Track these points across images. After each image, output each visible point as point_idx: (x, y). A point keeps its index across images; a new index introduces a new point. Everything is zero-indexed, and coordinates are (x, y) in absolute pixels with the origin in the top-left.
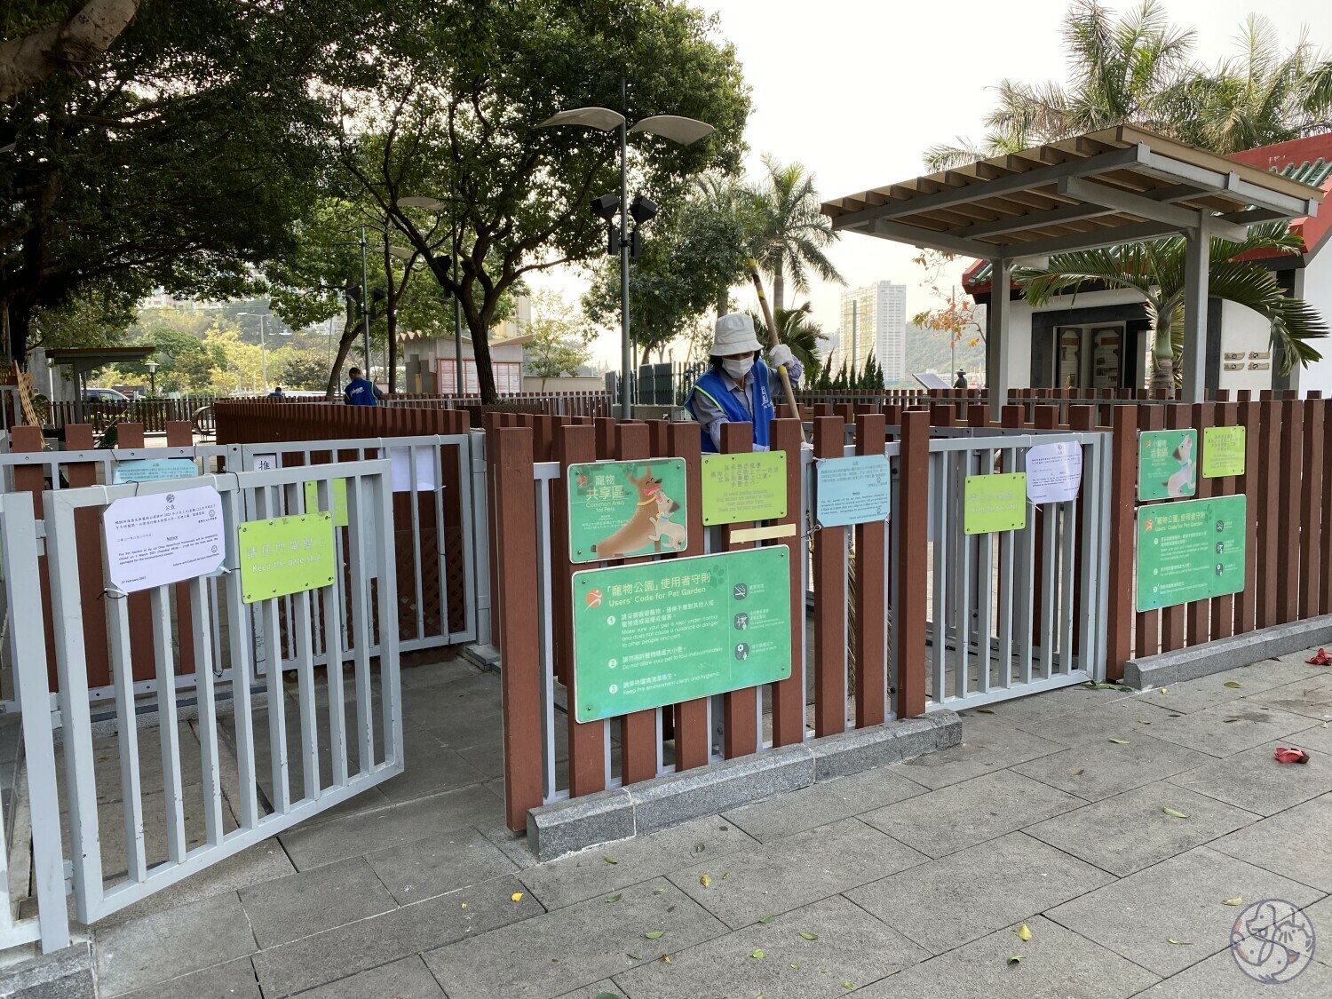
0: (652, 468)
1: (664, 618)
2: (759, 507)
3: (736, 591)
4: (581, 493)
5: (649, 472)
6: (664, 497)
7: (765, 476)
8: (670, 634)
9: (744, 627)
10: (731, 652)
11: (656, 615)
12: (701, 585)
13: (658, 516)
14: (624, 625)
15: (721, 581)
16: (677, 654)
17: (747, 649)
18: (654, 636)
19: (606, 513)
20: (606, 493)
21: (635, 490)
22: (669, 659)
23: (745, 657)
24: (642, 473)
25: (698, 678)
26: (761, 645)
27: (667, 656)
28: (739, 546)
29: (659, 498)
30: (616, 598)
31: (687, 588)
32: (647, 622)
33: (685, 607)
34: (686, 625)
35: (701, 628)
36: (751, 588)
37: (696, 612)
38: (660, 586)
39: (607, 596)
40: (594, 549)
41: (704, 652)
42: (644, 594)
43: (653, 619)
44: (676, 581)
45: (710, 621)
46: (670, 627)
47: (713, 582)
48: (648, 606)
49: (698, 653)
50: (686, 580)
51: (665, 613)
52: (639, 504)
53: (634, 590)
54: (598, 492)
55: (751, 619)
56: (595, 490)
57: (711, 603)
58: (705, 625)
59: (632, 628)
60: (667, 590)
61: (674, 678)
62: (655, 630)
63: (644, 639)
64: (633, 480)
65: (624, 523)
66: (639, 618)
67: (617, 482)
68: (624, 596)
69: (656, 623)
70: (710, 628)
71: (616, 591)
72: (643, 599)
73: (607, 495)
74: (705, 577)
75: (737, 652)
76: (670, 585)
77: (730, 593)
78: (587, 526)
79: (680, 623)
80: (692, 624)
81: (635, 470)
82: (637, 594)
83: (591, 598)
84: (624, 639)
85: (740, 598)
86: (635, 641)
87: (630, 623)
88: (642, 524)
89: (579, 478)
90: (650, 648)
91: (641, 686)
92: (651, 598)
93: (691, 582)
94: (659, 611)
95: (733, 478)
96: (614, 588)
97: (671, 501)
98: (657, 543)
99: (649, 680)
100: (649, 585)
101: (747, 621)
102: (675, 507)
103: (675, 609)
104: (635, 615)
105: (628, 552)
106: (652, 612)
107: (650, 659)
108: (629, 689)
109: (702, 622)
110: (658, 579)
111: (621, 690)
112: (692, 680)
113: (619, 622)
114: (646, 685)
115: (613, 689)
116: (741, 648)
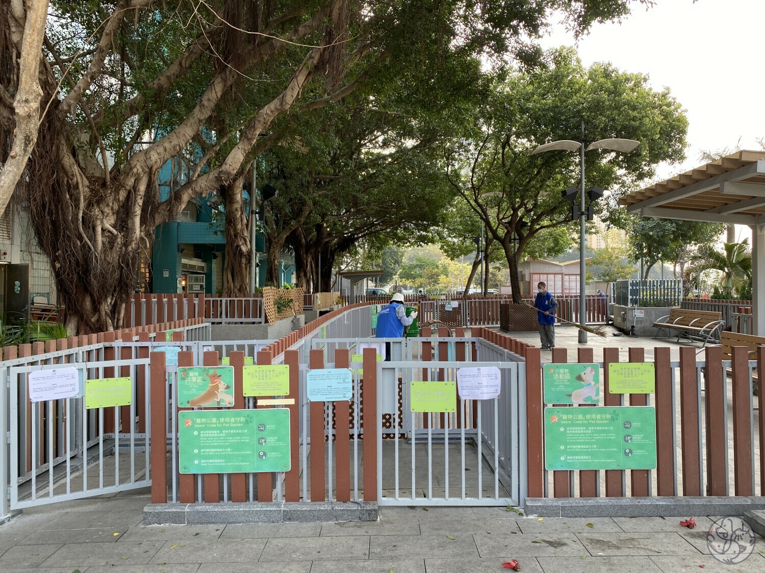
1: (221, 435)
2: (273, 390)
3: (259, 427)
4: (183, 379)
5: (215, 372)
6: (222, 383)
7: (277, 376)
8: (224, 442)
9: (264, 444)
10: (256, 454)
12: (240, 422)
13: (219, 391)
14: (202, 435)
15: (251, 422)
16: (228, 451)
17: (265, 454)
18: (216, 442)
19: (195, 388)
22: (224, 453)
23: (264, 458)
24: (211, 372)
25: (238, 464)
26: (273, 454)
27: (222, 452)
28: (262, 407)
29: (220, 383)
30: (198, 424)
31: (233, 423)
32: (213, 435)
33: (232, 431)
34: (232, 439)
35: (240, 442)
36: (268, 426)
37: (238, 435)
38: (219, 421)
39: (194, 423)
41: (242, 453)
42: (212, 424)
43: (216, 435)
44: (227, 419)
45: (245, 439)
46: (224, 440)
47: (247, 422)
48: (213, 429)
49: (239, 453)
50: (233, 420)
51: (222, 433)
52: (210, 385)
53: (207, 421)
54: (191, 379)
55: (268, 441)
56: (189, 378)
57: (246, 431)
58: (242, 441)
59: (206, 437)
60: (222, 423)
61: (225, 462)
62: (217, 440)
63: (212, 443)
64: (207, 375)
65: (203, 393)
66: (209, 434)
67: (199, 375)
68: (201, 423)
69: (217, 437)
70: (245, 442)
71: (198, 421)
72: (211, 426)
73: (195, 380)
74: (242, 419)
75: (259, 455)
76: (224, 421)
77: (255, 427)
78: (185, 392)
79: (229, 438)
80: (235, 439)
81: (208, 371)
82: (208, 423)
83: (187, 423)
84: (202, 442)
85: (262, 430)
86: (207, 443)
87: (205, 435)
88: (211, 394)
89: (182, 373)
90: (214, 447)
91: (210, 463)
92: (215, 426)
93: (235, 420)
94: (219, 432)
95: (260, 376)
96: (197, 419)
97: (226, 385)
98: (219, 403)
99: (213, 461)
100: (214, 420)
101: (265, 442)
102: (228, 387)
103: (227, 431)
104: (207, 432)
105: (204, 405)
106: (216, 432)
107: (214, 452)
108: (204, 463)
109: (240, 439)
110: (218, 417)
111: (200, 463)
112: (235, 464)
113: (199, 434)
114: (212, 463)
115: (196, 462)
116: (262, 454)
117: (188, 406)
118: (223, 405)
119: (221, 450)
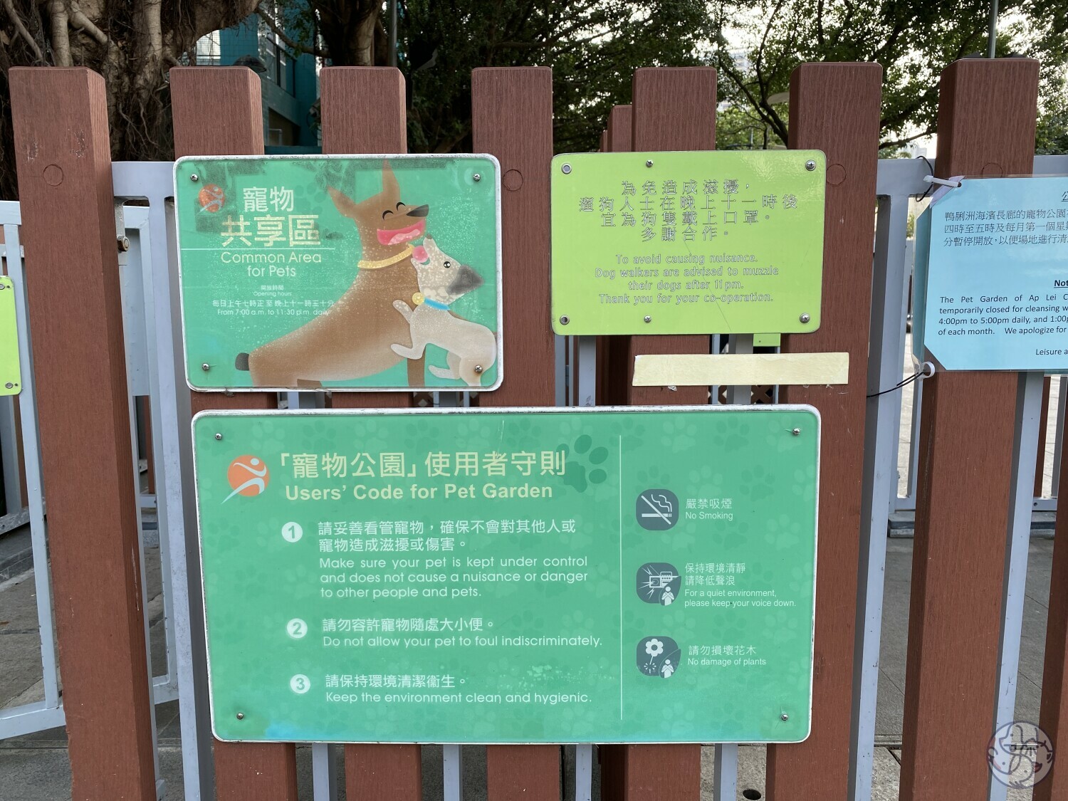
0: (401, 176)
1: (433, 544)
2: (728, 299)
3: (642, 507)
4: (207, 226)
5: (391, 187)
6: (434, 251)
7: (752, 217)
8: (451, 586)
9: (668, 598)
10: (625, 652)
11: (411, 536)
12: (538, 479)
13: (417, 298)
14: (325, 546)
15: (599, 477)
16: (468, 633)
17: (672, 651)
18: (405, 584)
19: (276, 280)
20: (271, 233)
21: (352, 229)
22: (447, 642)
23: (667, 670)
24: (369, 185)
25: (526, 700)
26: (717, 650)
27: (442, 635)
28: (659, 395)
29: (421, 253)
30: (302, 483)
31: (499, 481)
32: (387, 546)
33: (492, 527)
34: (496, 568)
35: (538, 585)
36: (690, 504)
37: (525, 544)
38: (422, 469)
39: (279, 475)
40: (243, 362)
41: (545, 641)
42: (379, 483)
43: (403, 545)
44: (467, 461)
45: (565, 570)
46: (450, 570)
47: (575, 477)
48: (387, 511)
49: (528, 642)
50: (496, 463)
51: (437, 533)
52: (362, 264)
53: (351, 470)
54: (253, 228)
55: (689, 581)
56: (242, 223)
57: (569, 526)
58: (548, 577)
59: (347, 556)
60: (439, 481)
61: (457, 688)
62: (408, 571)
63: (381, 586)
64: (344, 203)
65: (324, 308)
66: (365, 537)
67: (302, 207)
68: (322, 481)
69: (410, 555)
70: (562, 586)
71: (305, 465)
72: (375, 494)
73: (275, 236)
74: (551, 461)
75: (642, 657)
76: (450, 470)
77: (623, 508)
78: (224, 306)
79: (477, 563)
80: (512, 569)
81: (350, 180)
82: (360, 480)
83: (237, 476)
84: (328, 579)
85: (658, 525)
86: (356, 587)
87: (342, 545)
88: (372, 316)
89: (199, 191)
90: (393, 609)
91: (372, 691)
92: (398, 494)
93: (510, 468)
94: (418, 526)
95: (648, 217)
96: (297, 458)
97: (456, 265)
98: (416, 367)
99: (391, 681)
100: (393, 463)
101: (676, 586)
102: (467, 280)
103: (463, 527)
104: (356, 527)
105: (332, 381)
106: (401, 527)
107: (397, 634)
108: (339, 691)
109: (540, 570)
110: (416, 449)
111: (319, 690)
112: (512, 699)
113: (311, 537)
114: (384, 691)
115: (300, 684)
116: (654, 649)
117: (243, 382)
118: (438, 379)
119: (432, 626)
